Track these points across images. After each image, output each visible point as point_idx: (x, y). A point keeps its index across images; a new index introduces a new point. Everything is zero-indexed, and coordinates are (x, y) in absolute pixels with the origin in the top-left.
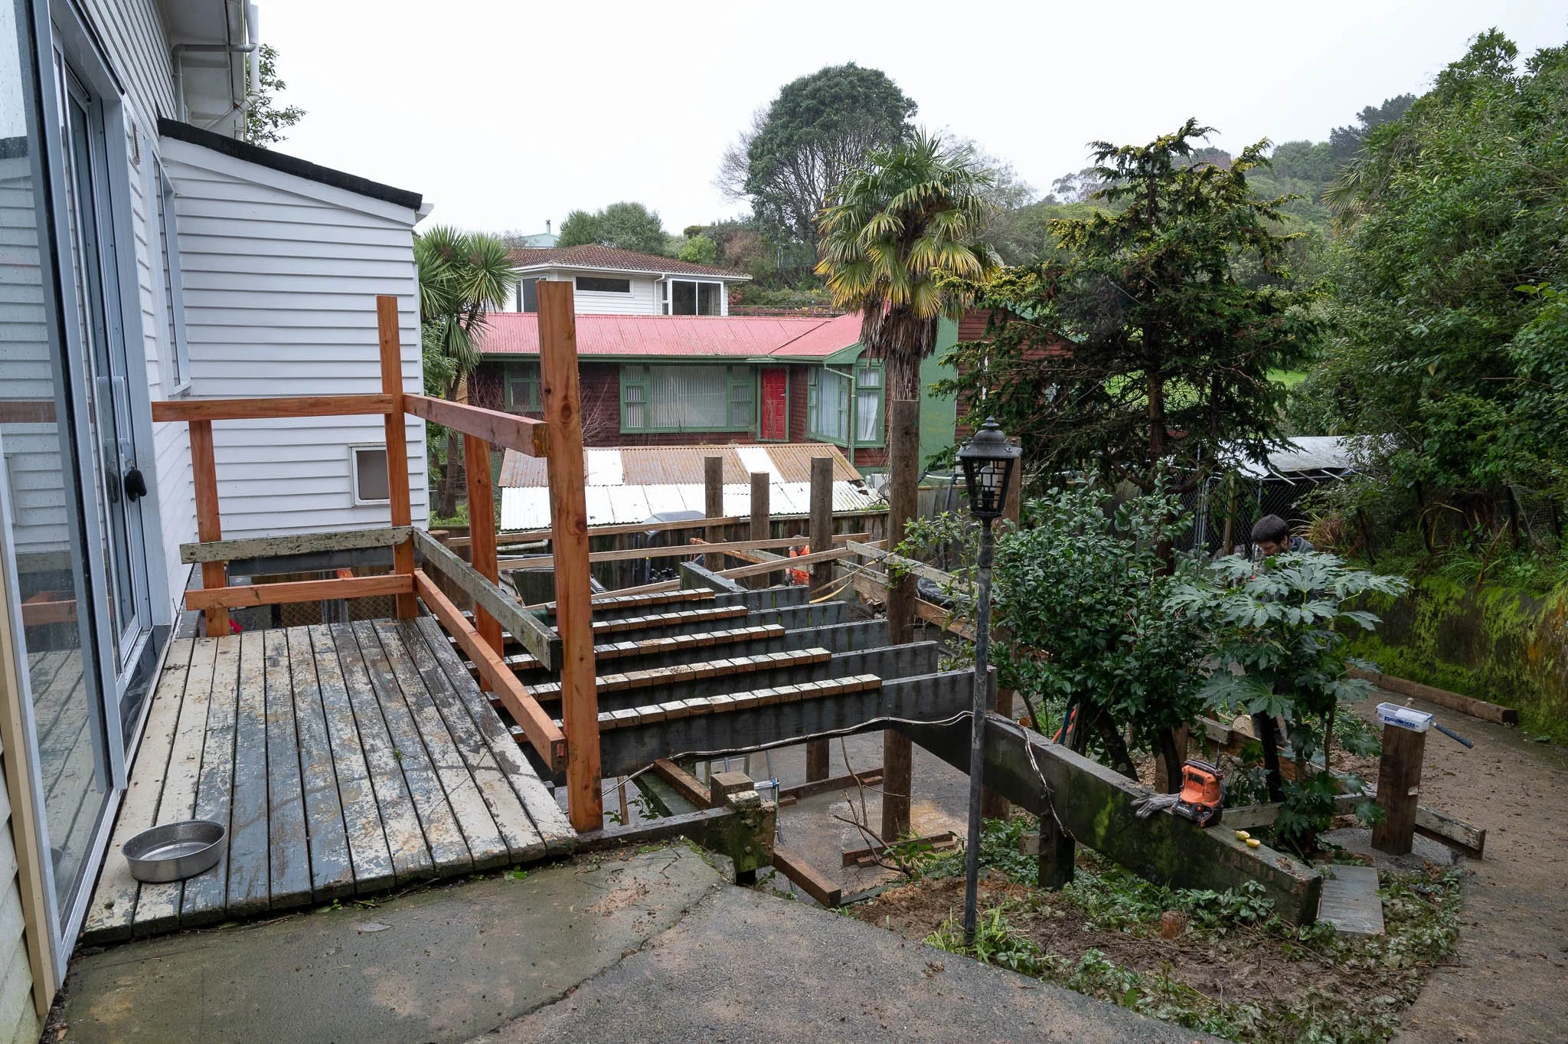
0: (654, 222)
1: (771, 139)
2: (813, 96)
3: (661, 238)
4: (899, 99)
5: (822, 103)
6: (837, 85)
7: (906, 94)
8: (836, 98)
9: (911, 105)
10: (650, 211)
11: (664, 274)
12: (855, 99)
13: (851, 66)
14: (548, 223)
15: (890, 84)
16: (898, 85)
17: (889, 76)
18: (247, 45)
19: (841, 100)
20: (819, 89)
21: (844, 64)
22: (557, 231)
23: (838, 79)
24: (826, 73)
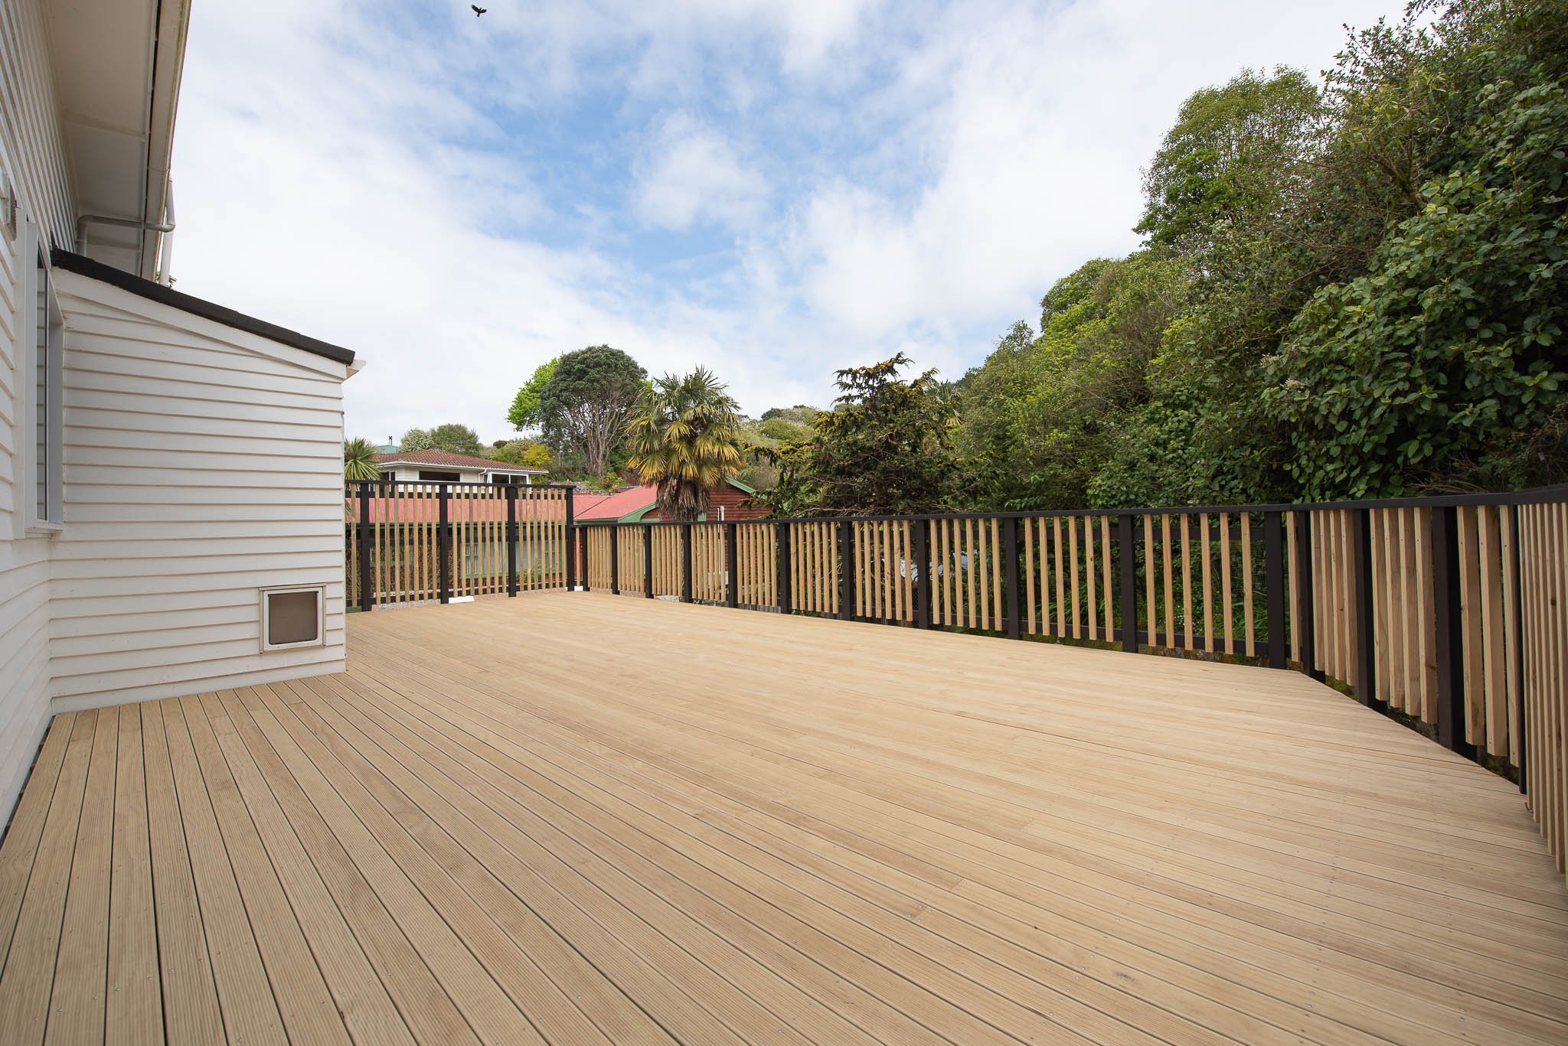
0: (472, 437)
1: (555, 387)
2: (582, 362)
3: (478, 447)
4: (636, 368)
5: (588, 367)
6: (597, 356)
7: (640, 365)
8: (598, 365)
9: (644, 371)
10: (469, 429)
11: (486, 469)
12: (609, 366)
13: (605, 346)
14: (391, 438)
15: (629, 359)
16: (635, 359)
17: (627, 353)
18: (165, 225)
19: (600, 366)
20: (587, 358)
21: (601, 345)
22: (397, 443)
23: (599, 353)
24: (590, 349)
